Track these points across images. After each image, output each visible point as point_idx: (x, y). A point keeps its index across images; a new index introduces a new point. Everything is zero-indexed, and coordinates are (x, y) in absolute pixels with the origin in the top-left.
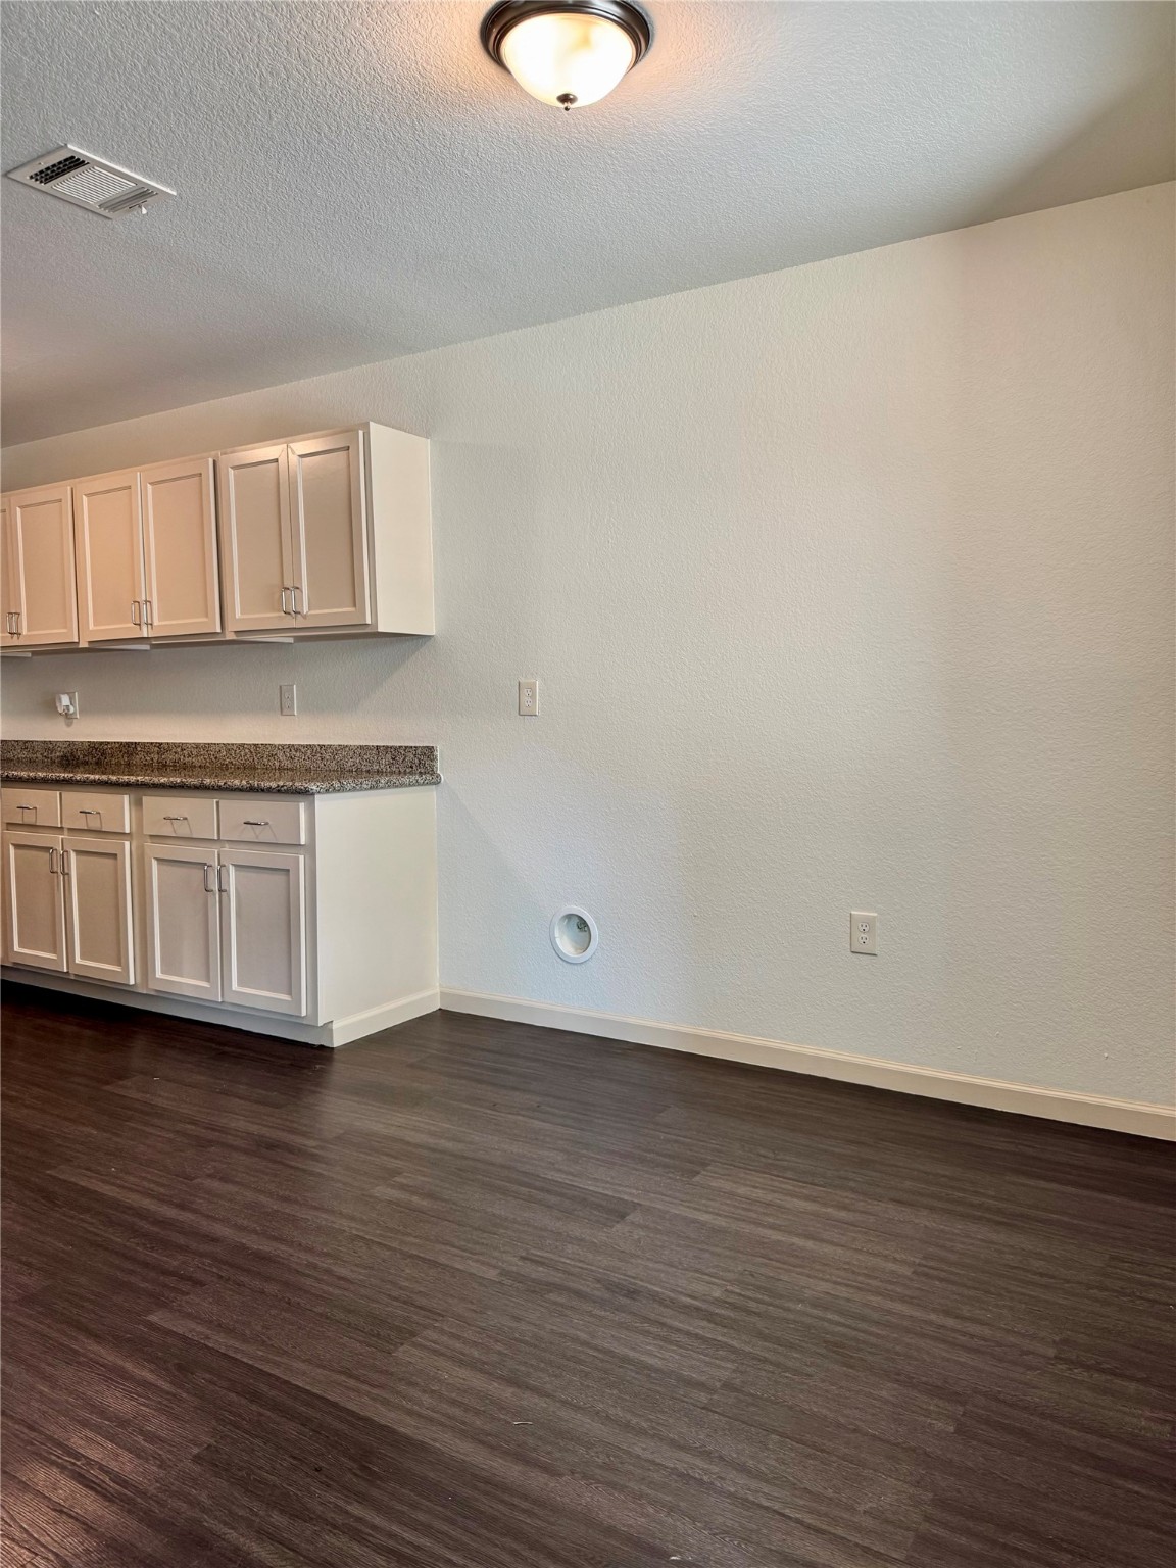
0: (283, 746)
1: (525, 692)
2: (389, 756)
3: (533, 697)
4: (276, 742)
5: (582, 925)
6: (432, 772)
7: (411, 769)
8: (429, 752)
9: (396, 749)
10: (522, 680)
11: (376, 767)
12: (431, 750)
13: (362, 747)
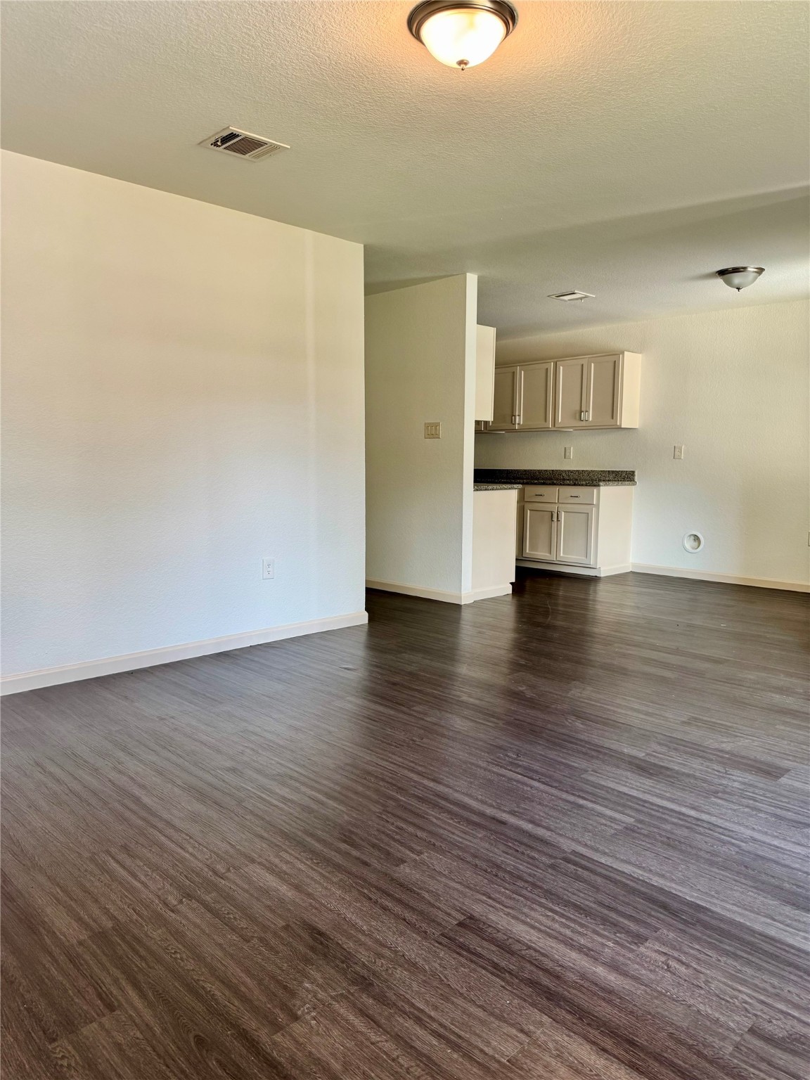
0: (565, 471)
1: (677, 450)
2: (614, 475)
3: (681, 452)
4: (562, 469)
5: (696, 538)
6: (634, 481)
7: (624, 479)
8: (633, 473)
9: (617, 472)
10: (676, 445)
11: (607, 479)
12: (633, 472)
13: (601, 471)
